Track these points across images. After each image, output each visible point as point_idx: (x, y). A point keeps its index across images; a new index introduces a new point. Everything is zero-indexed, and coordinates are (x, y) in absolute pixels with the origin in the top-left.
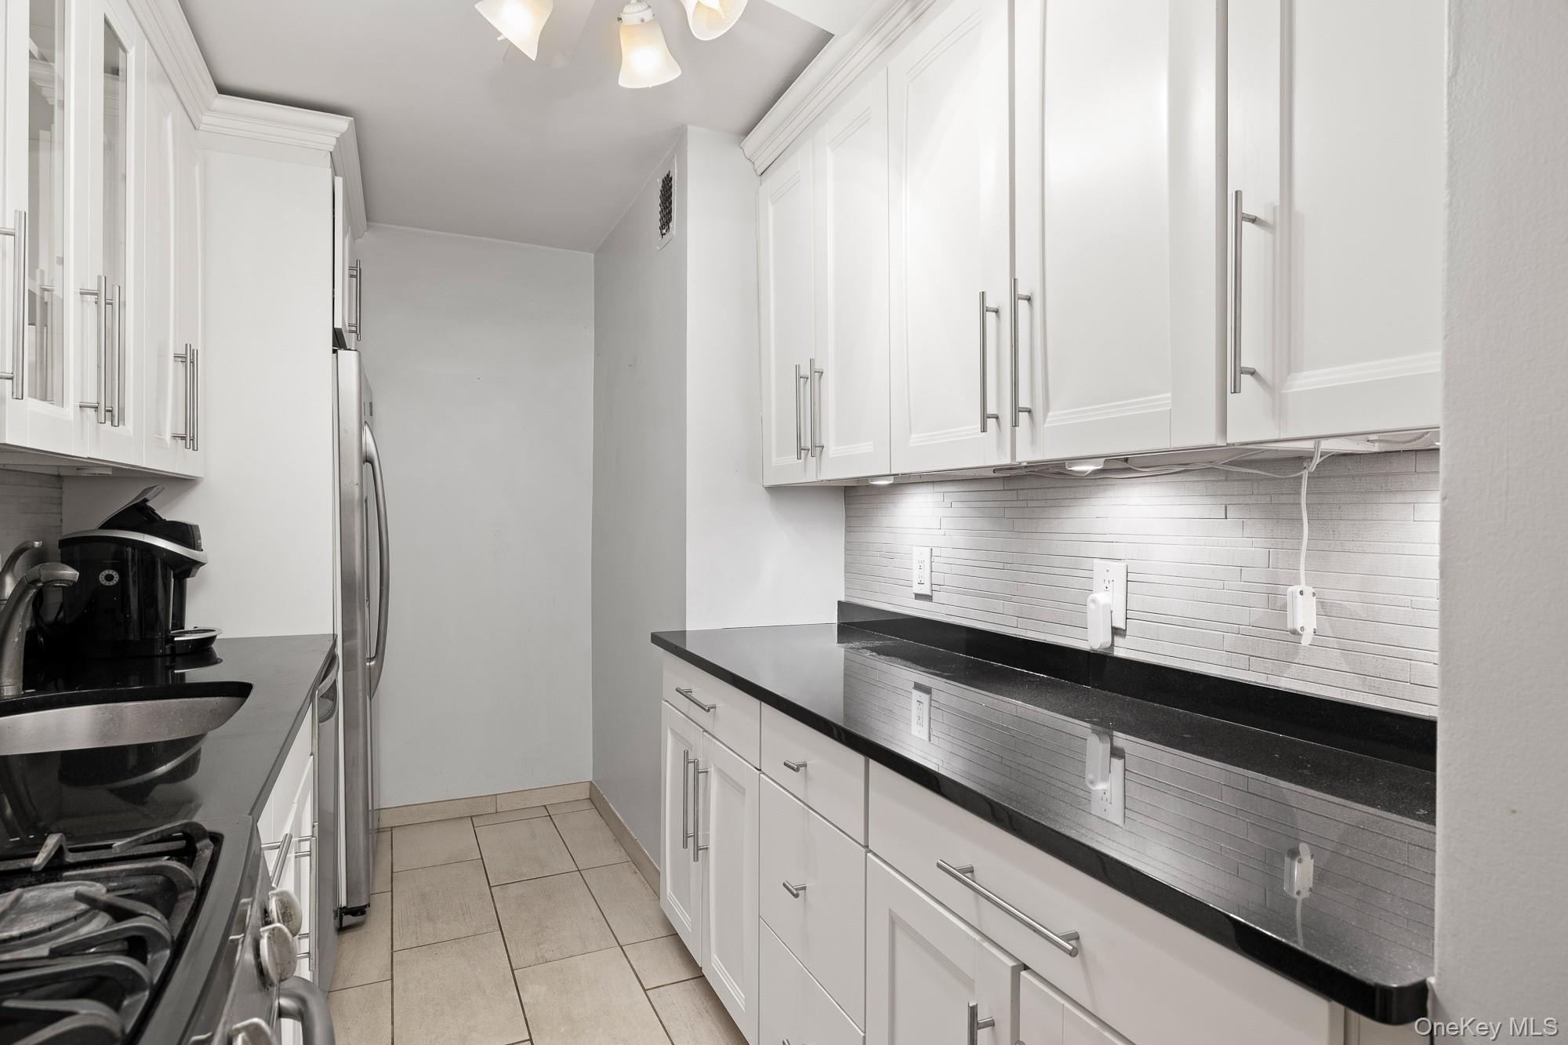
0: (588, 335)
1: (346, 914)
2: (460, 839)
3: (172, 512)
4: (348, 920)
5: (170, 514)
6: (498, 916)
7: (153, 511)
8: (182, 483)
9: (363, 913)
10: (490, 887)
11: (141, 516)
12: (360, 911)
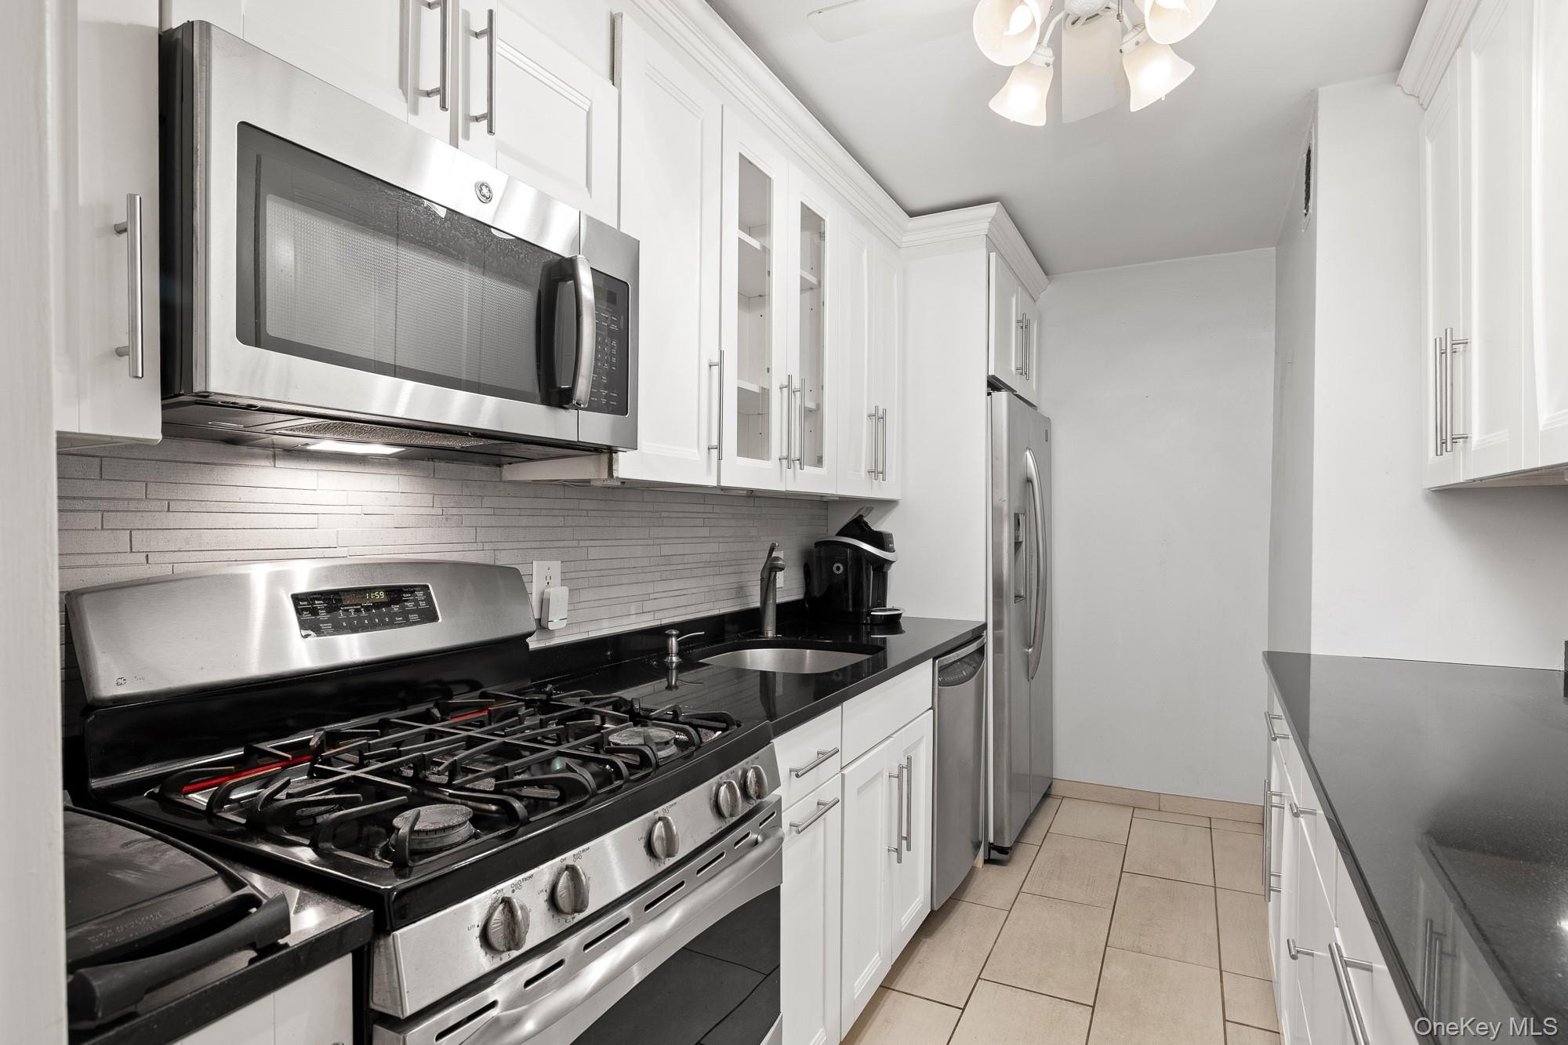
0: (1270, 334)
1: (994, 849)
2: (1115, 822)
3: (880, 526)
4: (995, 855)
5: (878, 527)
6: (1116, 898)
7: (866, 524)
8: (888, 504)
9: (1007, 853)
10: (1122, 872)
11: (859, 528)
12: (1003, 851)
